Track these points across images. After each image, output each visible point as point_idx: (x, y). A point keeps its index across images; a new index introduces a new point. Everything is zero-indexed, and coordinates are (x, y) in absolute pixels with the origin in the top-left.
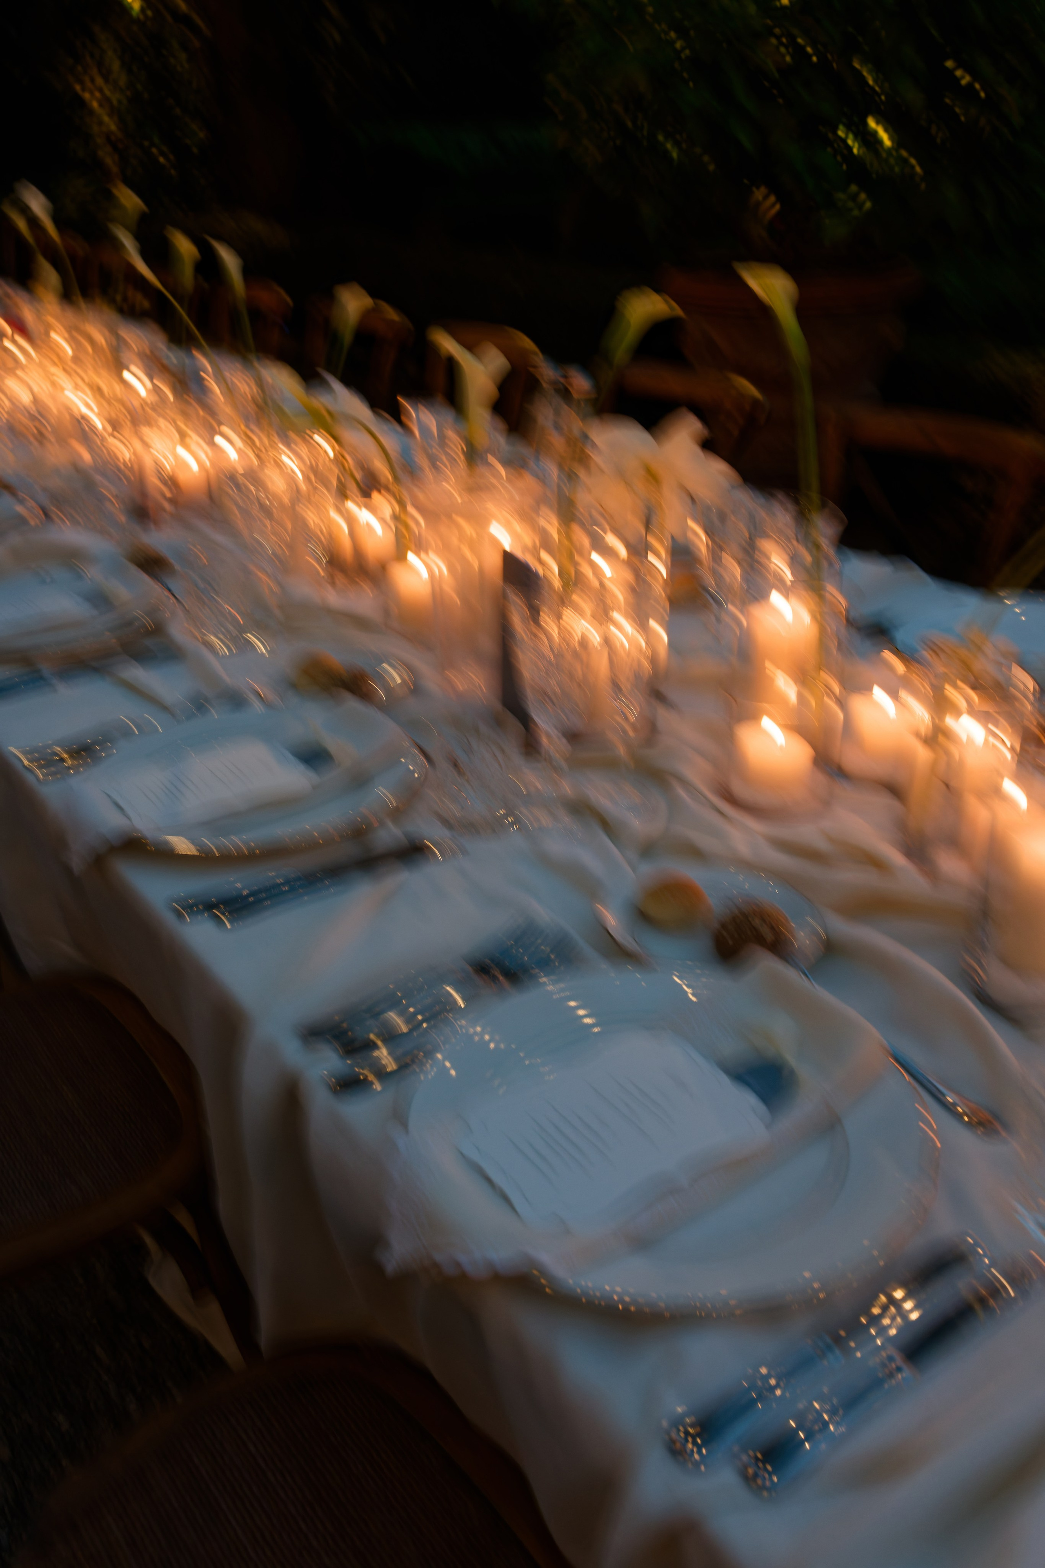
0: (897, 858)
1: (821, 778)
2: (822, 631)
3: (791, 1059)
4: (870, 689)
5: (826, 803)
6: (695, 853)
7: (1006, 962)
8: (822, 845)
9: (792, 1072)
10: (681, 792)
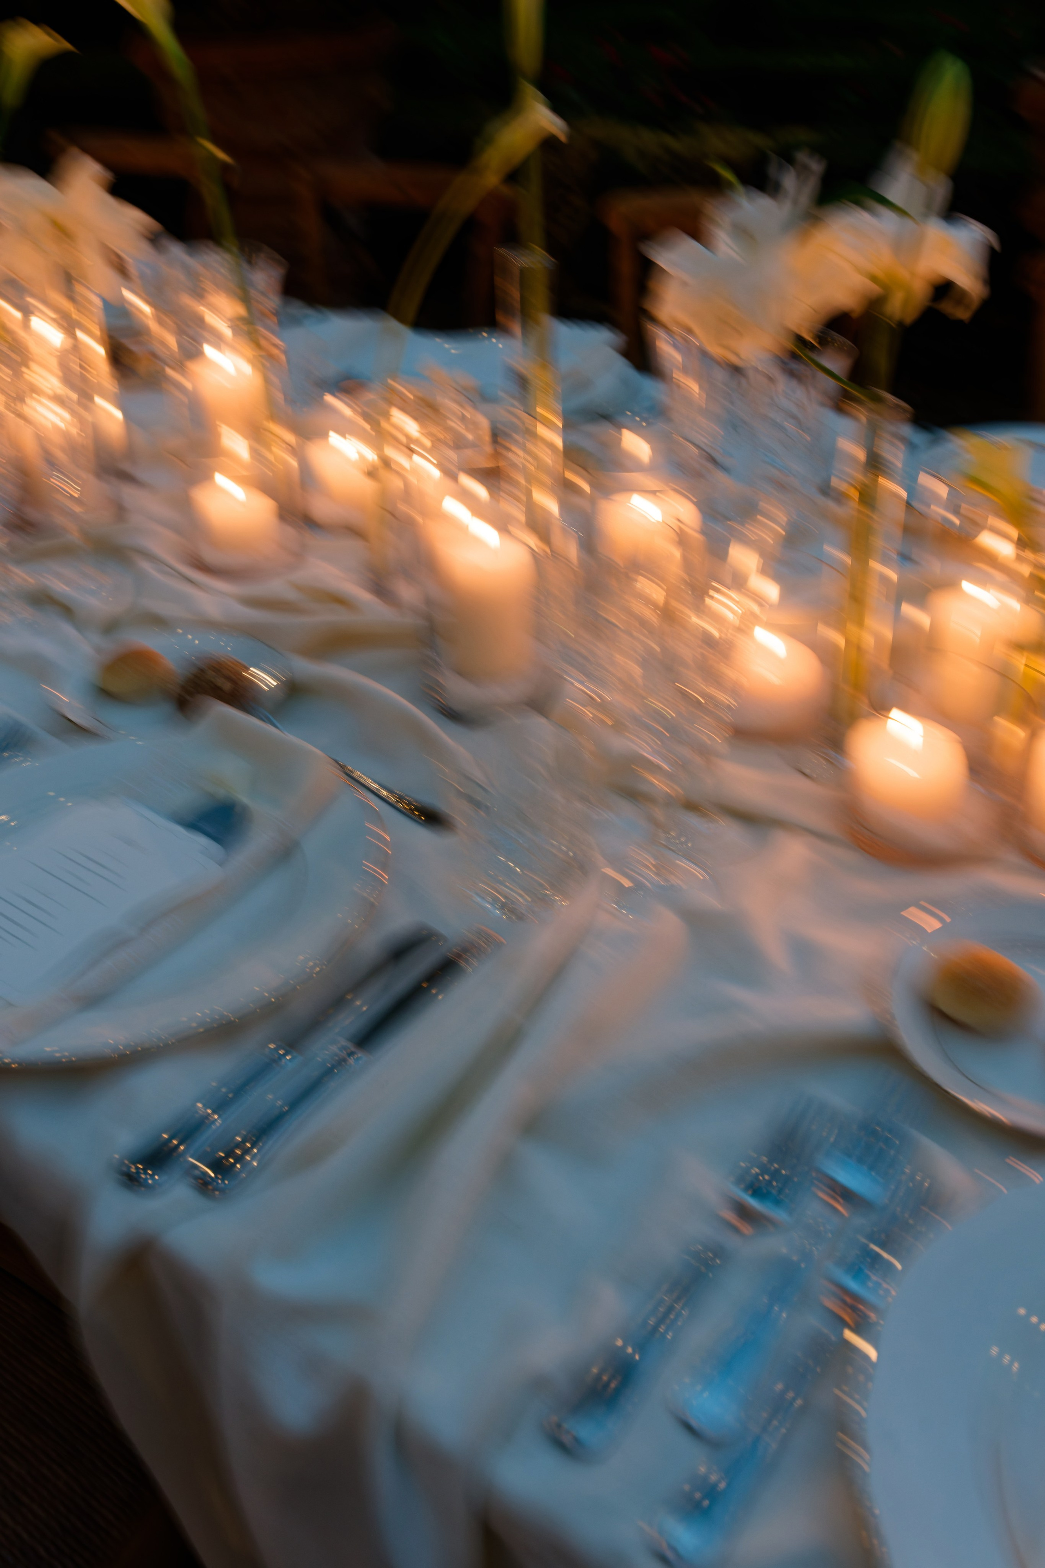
0: (364, 596)
1: (290, 531)
2: (267, 380)
3: (243, 798)
4: (325, 436)
5: (299, 556)
6: (158, 622)
7: (461, 673)
8: (291, 595)
9: (245, 808)
10: (145, 565)
